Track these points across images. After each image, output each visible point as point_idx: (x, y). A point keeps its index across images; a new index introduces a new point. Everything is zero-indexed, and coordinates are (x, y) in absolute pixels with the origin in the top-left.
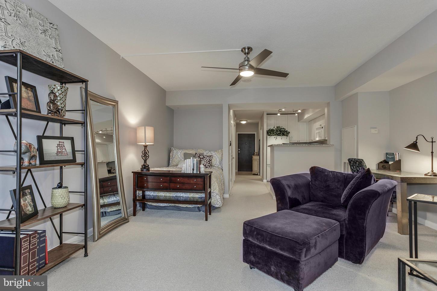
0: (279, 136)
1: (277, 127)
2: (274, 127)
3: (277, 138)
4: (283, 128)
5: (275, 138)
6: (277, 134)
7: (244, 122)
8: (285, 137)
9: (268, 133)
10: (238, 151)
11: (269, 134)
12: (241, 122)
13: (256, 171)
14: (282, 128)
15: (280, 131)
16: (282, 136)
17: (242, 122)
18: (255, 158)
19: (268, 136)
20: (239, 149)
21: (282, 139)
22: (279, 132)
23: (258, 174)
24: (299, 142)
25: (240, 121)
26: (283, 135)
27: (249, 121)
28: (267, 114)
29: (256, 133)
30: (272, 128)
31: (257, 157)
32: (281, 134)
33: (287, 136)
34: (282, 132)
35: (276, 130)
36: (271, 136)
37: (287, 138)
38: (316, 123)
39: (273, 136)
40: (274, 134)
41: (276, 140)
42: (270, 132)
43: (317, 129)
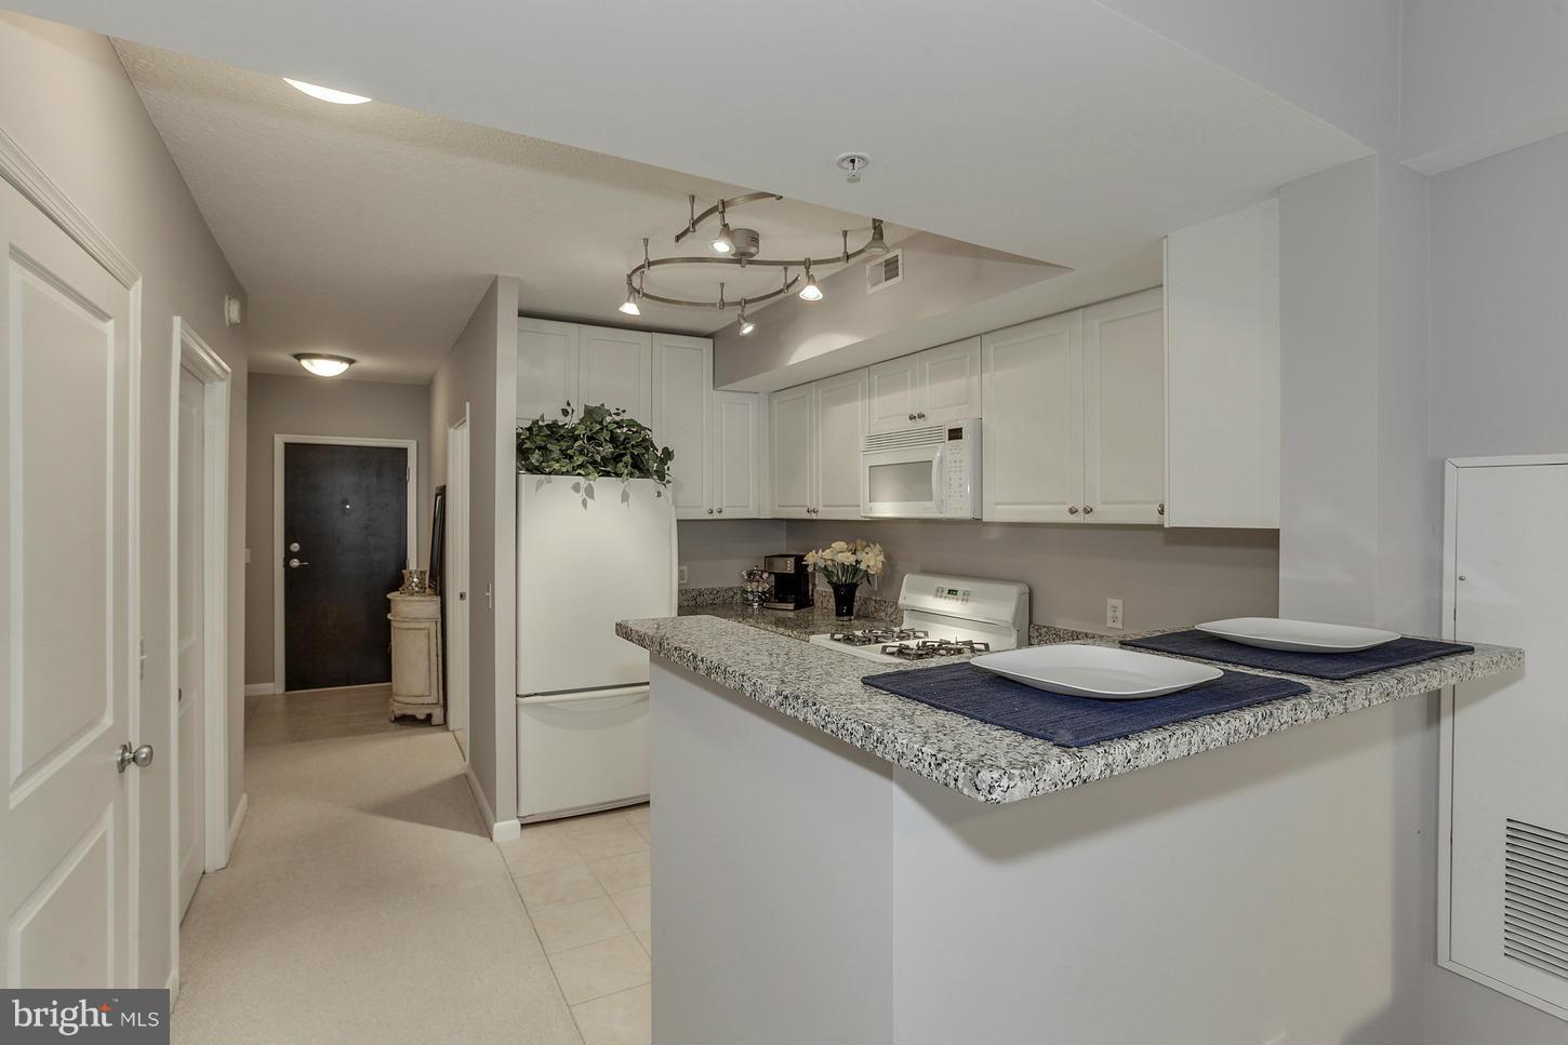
0: (607, 474)
1: (589, 412)
2: (565, 413)
3: (590, 492)
4: (632, 423)
5: (576, 488)
6: (594, 463)
7: (325, 368)
8: (649, 484)
9: (522, 452)
10: (289, 556)
11: (535, 458)
12: (305, 363)
13: (419, 701)
14: (625, 417)
15: (613, 439)
16: (631, 475)
17: (316, 362)
18: (410, 610)
19: (526, 478)
20: (295, 547)
21: (625, 497)
22: (608, 449)
23: (429, 717)
24: (716, 516)
25: (299, 357)
26: (639, 468)
27: (366, 363)
28: (522, 314)
29: (411, 446)
30: (552, 414)
31: (426, 607)
32: (620, 465)
33: (661, 476)
34: (625, 449)
35: (588, 437)
36: (552, 476)
37: (659, 494)
38: (860, 403)
39: (562, 474)
40: (571, 457)
41: (584, 503)
42: (540, 448)
43: (876, 442)
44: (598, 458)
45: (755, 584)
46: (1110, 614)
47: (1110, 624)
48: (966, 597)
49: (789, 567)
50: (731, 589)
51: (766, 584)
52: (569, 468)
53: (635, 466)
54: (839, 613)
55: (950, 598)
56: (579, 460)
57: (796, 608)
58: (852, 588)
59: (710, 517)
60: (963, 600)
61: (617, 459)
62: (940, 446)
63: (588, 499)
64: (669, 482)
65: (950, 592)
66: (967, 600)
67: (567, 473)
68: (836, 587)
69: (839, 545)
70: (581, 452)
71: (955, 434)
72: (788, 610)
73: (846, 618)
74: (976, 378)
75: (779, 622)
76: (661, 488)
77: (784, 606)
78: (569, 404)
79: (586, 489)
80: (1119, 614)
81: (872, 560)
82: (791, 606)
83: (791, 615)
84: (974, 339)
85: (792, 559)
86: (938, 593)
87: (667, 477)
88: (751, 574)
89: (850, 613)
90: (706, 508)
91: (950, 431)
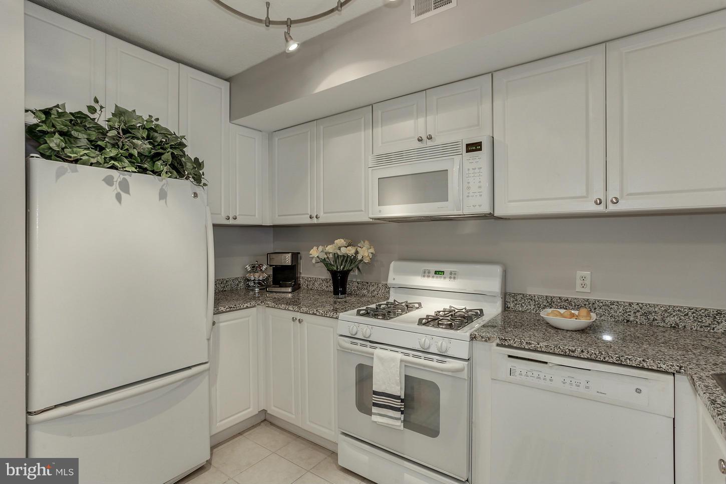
0: (144, 171)
1: (119, 113)
2: (92, 108)
3: (125, 187)
4: (166, 131)
5: (109, 181)
6: (130, 158)
8: (186, 185)
11: (55, 142)
16: (169, 174)
19: (40, 162)
21: (163, 195)
22: (145, 145)
24: (232, 221)
26: (178, 168)
30: (76, 106)
32: (159, 163)
33: (198, 179)
34: (164, 149)
35: (123, 130)
36: (78, 166)
37: (196, 195)
38: (363, 133)
39: (91, 164)
40: (101, 149)
41: (119, 198)
42: (62, 134)
43: (385, 159)
44: (135, 152)
45: (257, 275)
46: (579, 282)
47: (579, 289)
48: (453, 275)
49: (287, 260)
50: (237, 279)
51: (266, 273)
52: (100, 159)
53: (173, 166)
54: (336, 292)
55: (437, 277)
56: (113, 152)
57: (293, 291)
58: (345, 274)
59: (227, 222)
60: (450, 278)
61: (156, 157)
62: (457, 159)
63: (123, 195)
64: (205, 185)
65: (436, 272)
66: (454, 278)
67: (98, 164)
68: (334, 274)
69: (340, 242)
70: (115, 145)
71: (473, 147)
72: (287, 292)
73: (340, 296)
74: (487, 106)
75: (278, 302)
76: (199, 190)
77: (283, 289)
78: (96, 101)
79: (120, 183)
80: (588, 282)
81: (365, 252)
82: (290, 290)
83: (290, 295)
84: (486, 76)
85: (290, 255)
86: (426, 274)
87: (203, 181)
88: (254, 268)
89: (344, 292)
90: (224, 215)
91: (468, 145)
